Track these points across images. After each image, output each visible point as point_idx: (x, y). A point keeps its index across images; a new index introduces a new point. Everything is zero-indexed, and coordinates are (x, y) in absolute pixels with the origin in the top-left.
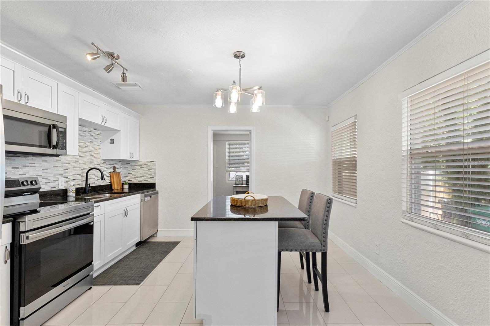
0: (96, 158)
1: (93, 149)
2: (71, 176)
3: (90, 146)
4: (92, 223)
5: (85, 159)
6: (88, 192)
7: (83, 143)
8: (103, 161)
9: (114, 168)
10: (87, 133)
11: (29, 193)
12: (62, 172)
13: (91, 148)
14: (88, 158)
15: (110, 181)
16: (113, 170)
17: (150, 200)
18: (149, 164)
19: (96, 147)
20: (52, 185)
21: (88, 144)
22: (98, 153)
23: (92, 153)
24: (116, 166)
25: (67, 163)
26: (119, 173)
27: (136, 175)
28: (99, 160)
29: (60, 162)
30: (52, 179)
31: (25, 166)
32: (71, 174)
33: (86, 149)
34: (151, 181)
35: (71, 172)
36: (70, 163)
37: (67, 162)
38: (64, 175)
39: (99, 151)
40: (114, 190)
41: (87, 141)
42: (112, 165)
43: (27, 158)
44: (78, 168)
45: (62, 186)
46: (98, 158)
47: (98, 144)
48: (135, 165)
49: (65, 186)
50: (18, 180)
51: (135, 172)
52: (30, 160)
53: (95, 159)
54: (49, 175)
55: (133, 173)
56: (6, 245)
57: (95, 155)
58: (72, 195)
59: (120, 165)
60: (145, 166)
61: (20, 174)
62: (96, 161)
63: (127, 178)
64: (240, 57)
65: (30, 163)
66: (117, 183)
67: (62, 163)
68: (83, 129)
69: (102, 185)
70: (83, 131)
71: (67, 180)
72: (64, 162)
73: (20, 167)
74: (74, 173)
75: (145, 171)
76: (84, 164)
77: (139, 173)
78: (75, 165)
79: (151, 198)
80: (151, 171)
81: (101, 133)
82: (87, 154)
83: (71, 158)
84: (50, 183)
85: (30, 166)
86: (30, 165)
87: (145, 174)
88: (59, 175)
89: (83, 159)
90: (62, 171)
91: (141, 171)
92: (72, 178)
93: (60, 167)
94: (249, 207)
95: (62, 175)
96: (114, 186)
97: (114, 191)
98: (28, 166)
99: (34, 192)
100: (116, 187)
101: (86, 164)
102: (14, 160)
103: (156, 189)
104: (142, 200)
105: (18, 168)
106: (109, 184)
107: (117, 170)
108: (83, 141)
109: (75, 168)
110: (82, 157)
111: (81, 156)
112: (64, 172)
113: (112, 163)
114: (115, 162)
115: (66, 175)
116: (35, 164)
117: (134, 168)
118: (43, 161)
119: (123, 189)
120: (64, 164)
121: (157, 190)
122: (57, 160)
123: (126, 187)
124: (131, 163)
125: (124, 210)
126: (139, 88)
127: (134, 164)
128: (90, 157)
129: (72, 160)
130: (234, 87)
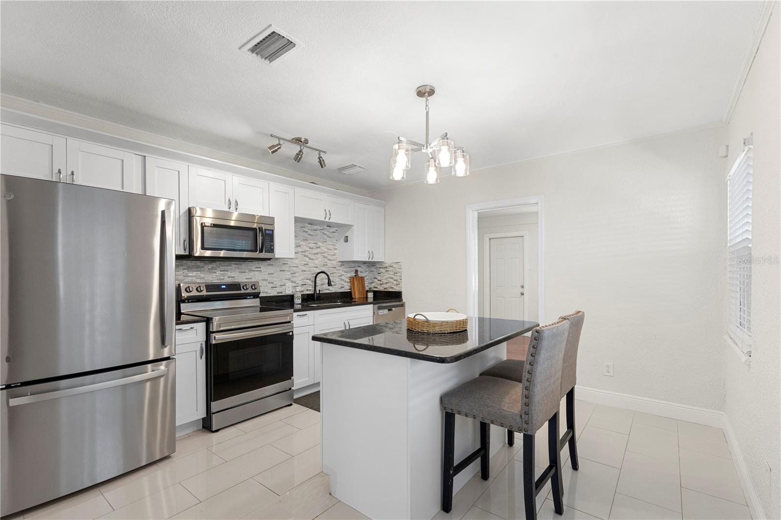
0: (331, 260)
1: (326, 250)
2: (300, 280)
3: (322, 246)
4: (291, 334)
5: (317, 262)
6: (317, 299)
7: (314, 243)
8: (340, 264)
9: (356, 271)
10: (318, 232)
11: (252, 297)
12: (288, 277)
13: (324, 249)
14: (320, 260)
15: (350, 288)
16: (355, 274)
17: (389, 314)
18: (395, 266)
19: (330, 247)
20: (279, 290)
21: (320, 244)
22: (333, 254)
23: (326, 255)
24: (359, 269)
25: (294, 267)
26: (362, 278)
27: (382, 281)
28: (334, 262)
29: (287, 265)
30: (279, 284)
31: (252, 271)
32: (300, 278)
33: (318, 250)
34: (397, 289)
35: (300, 276)
36: (298, 267)
37: (295, 265)
38: (291, 279)
39: (335, 251)
40: (353, 298)
41: (319, 241)
42: (353, 267)
43: (253, 263)
44: (308, 272)
45: (289, 292)
46: (333, 260)
47: (332, 244)
48: (380, 268)
49: (293, 292)
50: (240, 284)
51: (380, 276)
52: (256, 264)
53: (329, 262)
54: (275, 280)
55: (379, 278)
56: (201, 343)
57: (329, 257)
58: (298, 301)
59: (364, 268)
60: (390, 269)
61: (246, 279)
62: (331, 264)
63: (373, 284)
64: (427, 94)
65: (256, 268)
66: (359, 290)
67: (289, 267)
68: (313, 227)
69: (339, 291)
70: (314, 230)
71: (295, 285)
72: (292, 265)
73: (247, 271)
74: (303, 278)
75: (390, 276)
76: (315, 267)
77: (384, 278)
78: (304, 269)
79: (390, 312)
80: (397, 276)
81: (336, 230)
82: (319, 256)
83: (300, 261)
84: (276, 287)
85: (257, 271)
86: (257, 269)
87: (391, 280)
88: (286, 279)
89: (314, 262)
90: (289, 275)
91: (387, 275)
92: (301, 283)
93: (287, 271)
94: (419, 332)
95: (289, 279)
96: (355, 293)
97: (353, 300)
98: (254, 271)
99: (256, 295)
100: (357, 295)
101: (317, 267)
102: (241, 264)
103: (402, 300)
104: (374, 313)
105: (244, 272)
106: (350, 290)
107: (360, 274)
108: (314, 241)
109: (304, 272)
110: (313, 259)
111: (311, 258)
112: (292, 276)
113: (353, 265)
114: (357, 265)
115: (294, 279)
116: (260, 268)
117: (380, 272)
118: (268, 265)
119: (367, 297)
120: (292, 268)
121: (404, 301)
122: (283, 264)
123: (370, 295)
124: (376, 266)
125: (344, 323)
126: (360, 168)
127: (380, 266)
128: (322, 259)
129: (300, 263)
130: (401, 147)
